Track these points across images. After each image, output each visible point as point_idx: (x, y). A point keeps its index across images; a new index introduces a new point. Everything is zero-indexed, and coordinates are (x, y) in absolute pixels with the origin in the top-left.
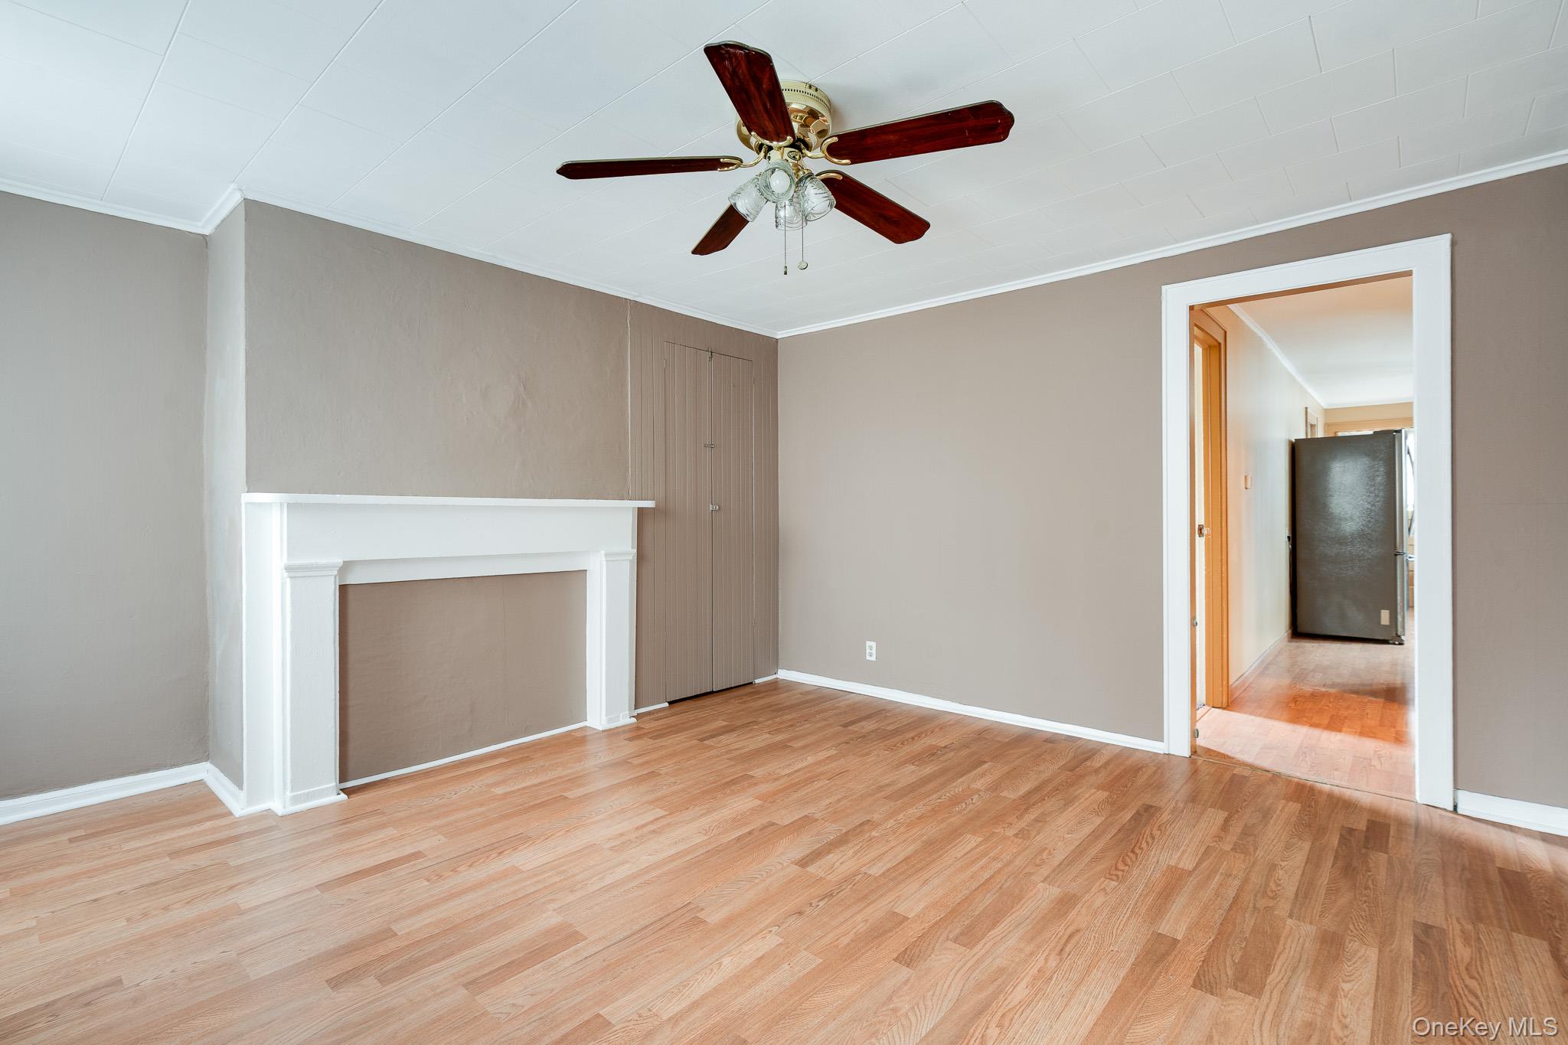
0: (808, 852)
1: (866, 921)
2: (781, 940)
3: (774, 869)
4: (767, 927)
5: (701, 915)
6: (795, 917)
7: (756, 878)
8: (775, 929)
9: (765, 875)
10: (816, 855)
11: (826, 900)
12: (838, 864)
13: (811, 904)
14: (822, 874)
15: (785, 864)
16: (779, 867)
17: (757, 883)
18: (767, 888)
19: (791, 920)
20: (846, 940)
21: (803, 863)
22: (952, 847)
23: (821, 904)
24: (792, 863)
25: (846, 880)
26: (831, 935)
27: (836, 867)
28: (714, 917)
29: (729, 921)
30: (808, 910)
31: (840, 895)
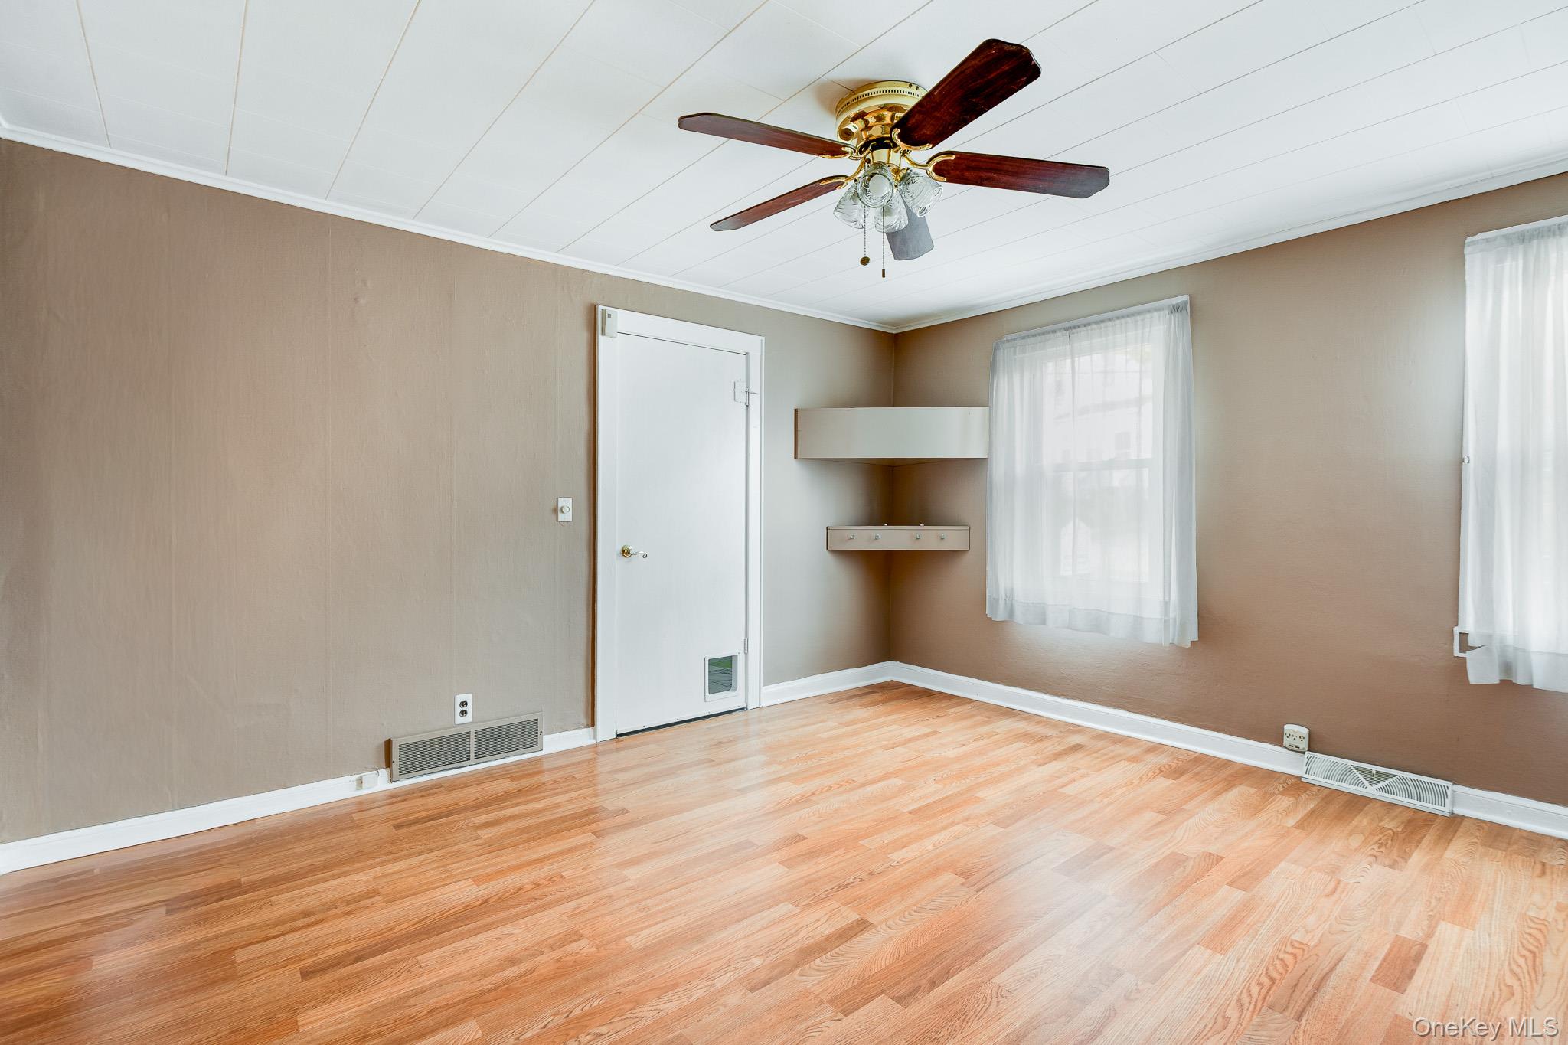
0: (855, 941)
1: (816, 864)
2: (889, 856)
3: (897, 920)
4: (902, 866)
5: (961, 880)
6: (877, 871)
7: (915, 911)
8: (894, 864)
9: (906, 914)
10: (845, 935)
11: (845, 884)
12: (823, 920)
13: (861, 881)
14: (844, 909)
15: (884, 926)
16: (890, 922)
17: (915, 905)
18: (903, 899)
19: (881, 869)
20: (837, 852)
21: (862, 926)
22: (676, 930)
23: (851, 880)
24: (876, 927)
25: (820, 900)
26: (848, 857)
27: (827, 917)
28: (948, 877)
29: (936, 872)
30: (864, 875)
31: (833, 886)
